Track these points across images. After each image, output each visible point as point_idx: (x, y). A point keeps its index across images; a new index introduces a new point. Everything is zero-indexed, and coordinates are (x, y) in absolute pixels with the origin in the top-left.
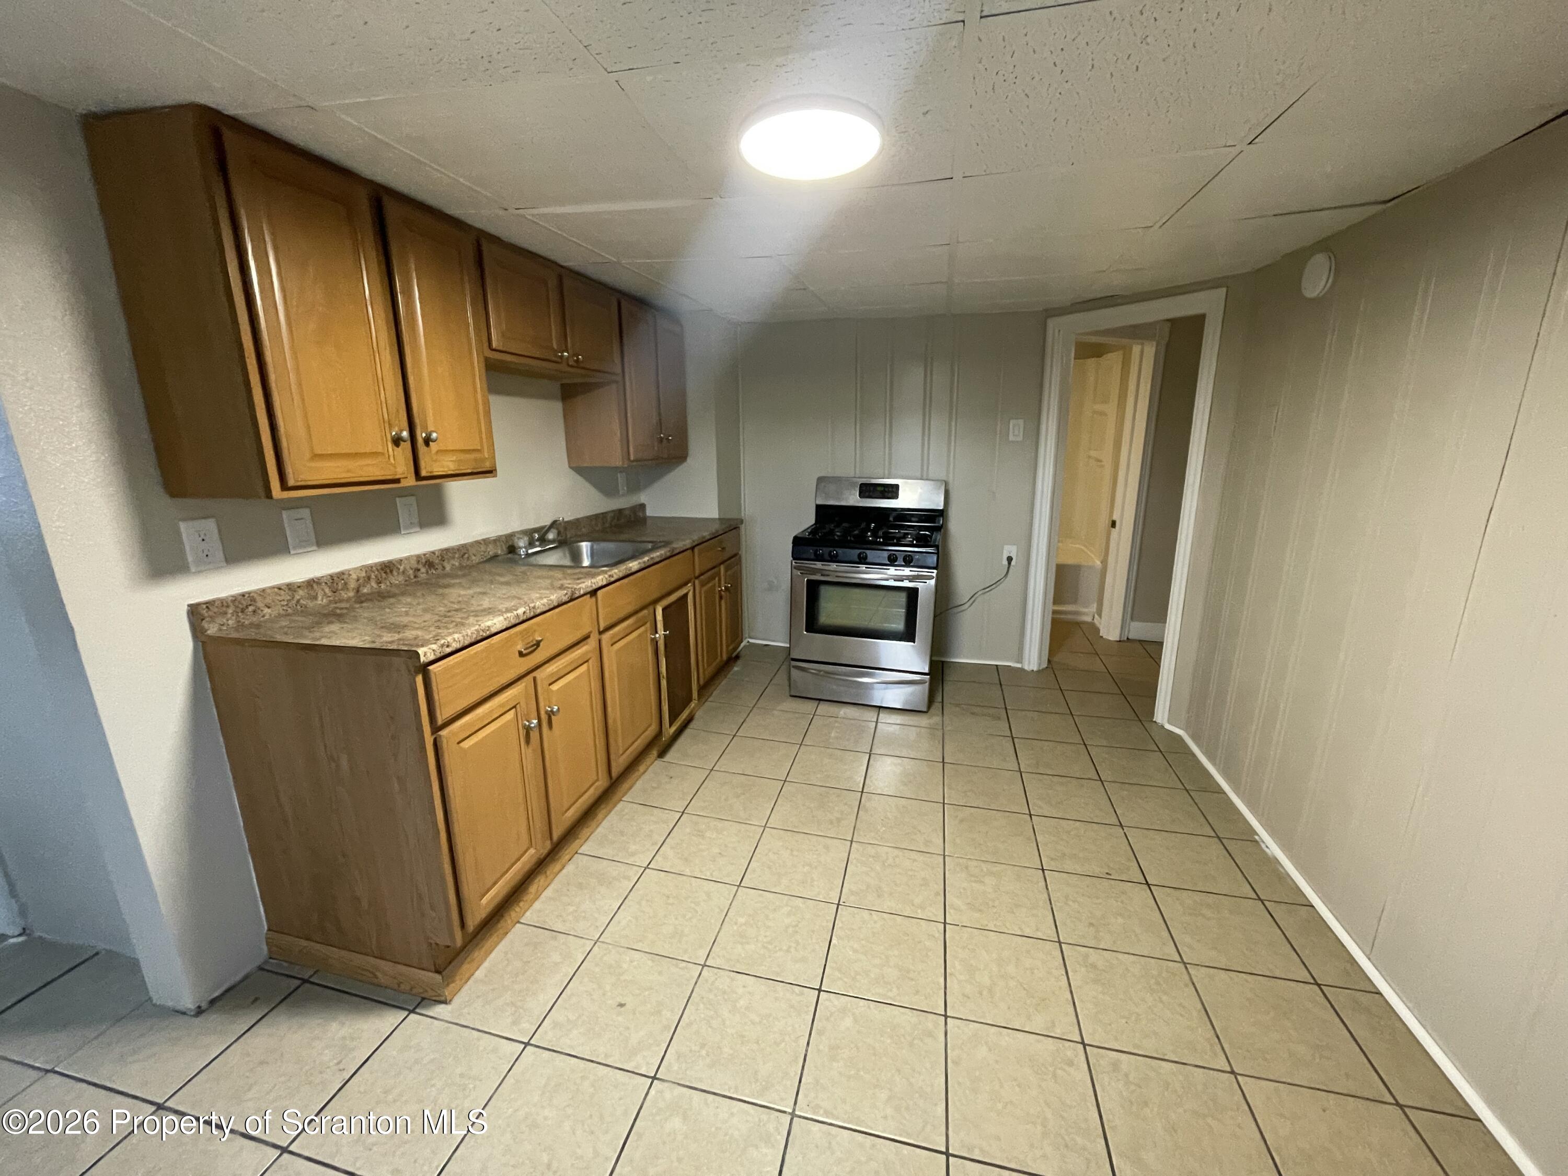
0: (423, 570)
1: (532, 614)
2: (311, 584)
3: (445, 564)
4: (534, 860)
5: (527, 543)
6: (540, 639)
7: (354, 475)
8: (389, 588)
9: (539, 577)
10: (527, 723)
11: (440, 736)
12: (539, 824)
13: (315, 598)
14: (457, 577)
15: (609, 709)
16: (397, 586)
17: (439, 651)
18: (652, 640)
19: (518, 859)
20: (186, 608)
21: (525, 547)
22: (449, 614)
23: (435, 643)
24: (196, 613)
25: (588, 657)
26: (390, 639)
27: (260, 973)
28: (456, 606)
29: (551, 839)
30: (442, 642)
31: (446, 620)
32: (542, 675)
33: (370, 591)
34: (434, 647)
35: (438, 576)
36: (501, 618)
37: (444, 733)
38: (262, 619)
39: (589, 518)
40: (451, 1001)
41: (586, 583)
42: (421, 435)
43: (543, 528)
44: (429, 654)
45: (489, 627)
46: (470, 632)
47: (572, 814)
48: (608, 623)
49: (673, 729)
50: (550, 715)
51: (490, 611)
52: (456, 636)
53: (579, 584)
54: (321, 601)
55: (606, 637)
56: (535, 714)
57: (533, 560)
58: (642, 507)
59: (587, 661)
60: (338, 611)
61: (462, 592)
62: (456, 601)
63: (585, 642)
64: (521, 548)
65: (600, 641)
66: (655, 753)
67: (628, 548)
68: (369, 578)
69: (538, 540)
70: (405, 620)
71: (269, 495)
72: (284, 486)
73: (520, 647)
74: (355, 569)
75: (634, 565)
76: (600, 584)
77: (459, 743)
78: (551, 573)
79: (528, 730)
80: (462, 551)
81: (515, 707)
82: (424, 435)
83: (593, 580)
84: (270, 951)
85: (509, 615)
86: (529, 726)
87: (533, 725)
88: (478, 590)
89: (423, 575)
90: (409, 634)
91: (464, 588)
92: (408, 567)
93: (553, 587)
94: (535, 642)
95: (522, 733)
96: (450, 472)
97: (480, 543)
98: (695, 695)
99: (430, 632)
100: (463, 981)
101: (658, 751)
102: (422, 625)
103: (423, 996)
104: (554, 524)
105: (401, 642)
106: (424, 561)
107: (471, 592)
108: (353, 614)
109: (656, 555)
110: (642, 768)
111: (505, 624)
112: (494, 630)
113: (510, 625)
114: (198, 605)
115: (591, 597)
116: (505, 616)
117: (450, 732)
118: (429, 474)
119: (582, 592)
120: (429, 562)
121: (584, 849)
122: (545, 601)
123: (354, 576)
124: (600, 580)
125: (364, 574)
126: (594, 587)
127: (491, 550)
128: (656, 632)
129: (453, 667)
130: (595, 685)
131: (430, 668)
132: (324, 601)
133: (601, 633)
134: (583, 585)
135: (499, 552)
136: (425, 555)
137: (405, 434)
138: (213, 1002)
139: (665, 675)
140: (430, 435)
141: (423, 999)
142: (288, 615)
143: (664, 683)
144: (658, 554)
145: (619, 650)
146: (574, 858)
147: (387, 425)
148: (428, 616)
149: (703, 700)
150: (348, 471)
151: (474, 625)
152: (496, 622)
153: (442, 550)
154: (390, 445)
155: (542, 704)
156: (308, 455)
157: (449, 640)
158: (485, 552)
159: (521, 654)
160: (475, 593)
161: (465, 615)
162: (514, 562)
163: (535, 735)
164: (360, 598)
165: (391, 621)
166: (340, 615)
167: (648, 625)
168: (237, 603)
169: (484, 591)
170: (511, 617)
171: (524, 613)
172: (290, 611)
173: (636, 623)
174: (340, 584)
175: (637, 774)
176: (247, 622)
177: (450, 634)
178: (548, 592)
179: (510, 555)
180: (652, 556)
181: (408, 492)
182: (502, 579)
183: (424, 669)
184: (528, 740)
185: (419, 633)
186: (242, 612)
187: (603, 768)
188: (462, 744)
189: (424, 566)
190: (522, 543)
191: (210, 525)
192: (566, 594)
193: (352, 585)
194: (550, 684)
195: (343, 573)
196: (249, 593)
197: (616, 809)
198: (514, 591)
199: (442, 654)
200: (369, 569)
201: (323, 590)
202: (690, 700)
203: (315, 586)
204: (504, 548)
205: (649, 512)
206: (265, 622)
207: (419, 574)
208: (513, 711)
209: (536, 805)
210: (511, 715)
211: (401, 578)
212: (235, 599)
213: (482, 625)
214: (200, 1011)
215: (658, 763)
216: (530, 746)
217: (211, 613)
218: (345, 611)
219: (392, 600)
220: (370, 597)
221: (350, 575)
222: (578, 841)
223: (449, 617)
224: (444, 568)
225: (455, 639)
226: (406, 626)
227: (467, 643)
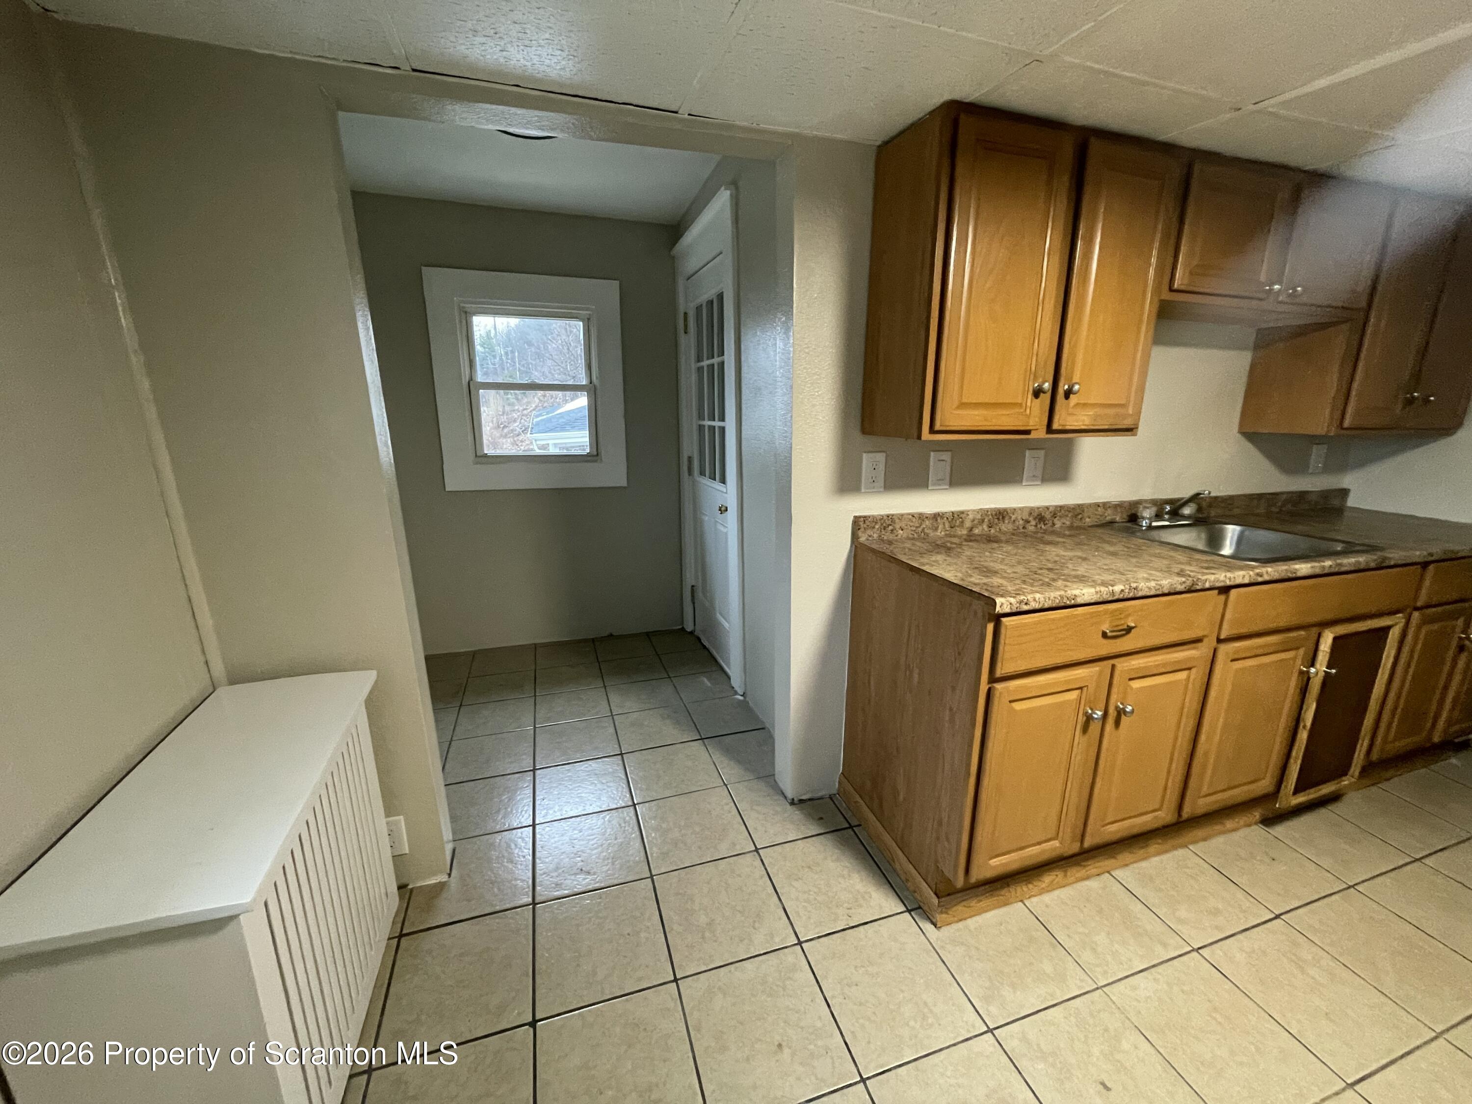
0: (1033, 523)
1: (1131, 595)
2: (936, 516)
3: (1056, 521)
4: (1054, 854)
5: (1153, 514)
6: (1133, 625)
7: (990, 424)
8: (997, 534)
9: (1155, 556)
10: (1090, 711)
11: (994, 687)
12: (1072, 818)
13: (936, 529)
14: (1064, 536)
15: (1203, 738)
16: (1005, 533)
17: (1016, 606)
18: (1301, 673)
19: (1039, 843)
20: (852, 518)
21: (1150, 519)
22: (1040, 572)
23: (1014, 597)
24: (858, 523)
25: (1194, 665)
26: (977, 581)
27: (829, 800)
28: (1050, 565)
29: (1082, 842)
30: (1022, 597)
31: (1033, 578)
32: (1124, 666)
33: (980, 533)
34: (1012, 600)
35: (1045, 532)
36: (1093, 590)
37: (999, 686)
38: (895, 538)
39: (1251, 497)
40: (940, 927)
41: (1217, 576)
42: (1063, 387)
43: (1179, 500)
44: (1005, 606)
45: (1075, 595)
46: (1051, 596)
47: (1114, 831)
48: (1235, 632)
49: (1301, 799)
50: (1120, 713)
51: (1082, 579)
52: (1037, 596)
53: (1207, 574)
54: (940, 533)
55: (1225, 650)
56: (1102, 705)
57: (1155, 534)
58: (1344, 493)
59: (1189, 669)
60: (949, 545)
61: (1062, 553)
62: (1052, 560)
63: (1194, 645)
64: (1144, 518)
65: (1215, 650)
66: (1257, 815)
67: (1303, 544)
68: (983, 521)
69: (1167, 513)
70: (998, 566)
71: (919, 437)
72: (932, 431)
73: (1106, 627)
74: (974, 511)
75: (1303, 568)
76: (1239, 581)
77: (1011, 702)
78: (1172, 553)
79: (1089, 719)
80: (1077, 511)
81: (1081, 688)
82: (1066, 387)
83: (1229, 575)
84: (839, 790)
85: (1103, 589)
86: (1091, 714)
87: (1095, 716)
88: (1079, 554)
89: (1031, 528)
90: (996, 581)
91: (1066, 549)
92: (1019, 518)
93: (1169, 571)
94: (1125, 627)
95: (1081, 719)
96: (1083, 427)
97: (1099, 506)
98: (1355, 769)
99: (1015, 584)
100: (956, 919)
101: (1262, 815)
102: (1011, 575)
103: (922, 905)
104: (1195, 498)
105: (985, 587)
106: (1036, 515)
107: (1070, 554)
108: (959, 550)
109: (1349, 562)
110: (1229, 824)
111: (1095, 598)
112: (1080, 601)
113: (1101, 600)
114: (860, 517)
115: (1219, 593)
116: (1098, 589)
117: (1004, 688)
118: (1060, 428)
119: (1207, 585)
120: (1040, 516)
121: (1118, 873)
122: (1153, 584)
123: (971, 517)
124: (1240, 576)
125: (979, 517)
126: (1228, 583)
127: (1109, 516)
128: (1313, 665)
129: (1025, 625)
130: (1192, 703)
131: (1004, 620)
132: (943, 533)
133: (1219, 641)
134: (1212, 577)
135: (1118, 519)
136: (1038, 508)
137: (1047, 386)
138: (801, 801)
139: (1309, 724)
140: (1073, 386)
141: (920, 908)
142: (913, 539)
143: (1303, 736)
144: (1353, 560)
145: (1243, 670)
146: (1103, 876)
147: (1032, 377)
148: (1020, 569)
149: (1365, 781)
150: (986, 420)
151: (1058, 589)
152: (1086, 593)
153: (1056, 507)
154: (1030, 396)
155: (1114, 697)
156: (956, 403)
157: (1029, 598)
158: (1101, 516)
159: (1105, 635)
160: (1075, 556)
161: (1055, 577)
162: (1131, 532)
163: (1095, 728)
164: (971, 538)
165: (986, 564)
166: (949, 549)
167: (1301, 651)
168: (882, 521)
169: (1084, 556)
170: (1104, 592)
171: (1122, 591)
172: (916, 536)
173: (1283, 643)
174: (958, 522)
175: (1218, 827)
176: (885, 538)
177: (1033, 592)
178: (1158, 574)
179: (1129, 525)
180: (1339, 561)
181: (1037, 445)
182: (1112, 549)
183: (997, 619)
184: (1085, 729)
185: (1004, 582)
186: (884, 529)
187: (1172, 796)
188: (1014, 704)
189: (1035, 519)
190: (1147, 513)
191: (881, 457)
192: (1184, 582)
193: (968, 524)
194: (1130, 679)
195: (962, 512)
196: (893, 515)
197: (1176, 853)
198: (1119, 564)
199: (1018, 610)
200: (985, 512)
201: (944, 524)
202: (1343, 771)
203: (939, 519)
204: (1125, 516)
205: (1351, 502)
206: (896, 541)
207: (1028, 526)
208: (1077, 692)
209: (1075, 798)
210: (1074, 695)
211: (1010, 527)
212: (882, 519)
213: (1069, 592)
214: (792, 803)
215: (1258, 831)
216: (1087, 736)
217: (865, 526)
218: (954, 546)
219: (995, 545)
220: (979, 538)
221: (968, 515)
222: (1113, 861)
223: (1039, 574)
224: (1054, 524)
225: (1037, 598)
226: (996, 572)
227: (1046, 606)
